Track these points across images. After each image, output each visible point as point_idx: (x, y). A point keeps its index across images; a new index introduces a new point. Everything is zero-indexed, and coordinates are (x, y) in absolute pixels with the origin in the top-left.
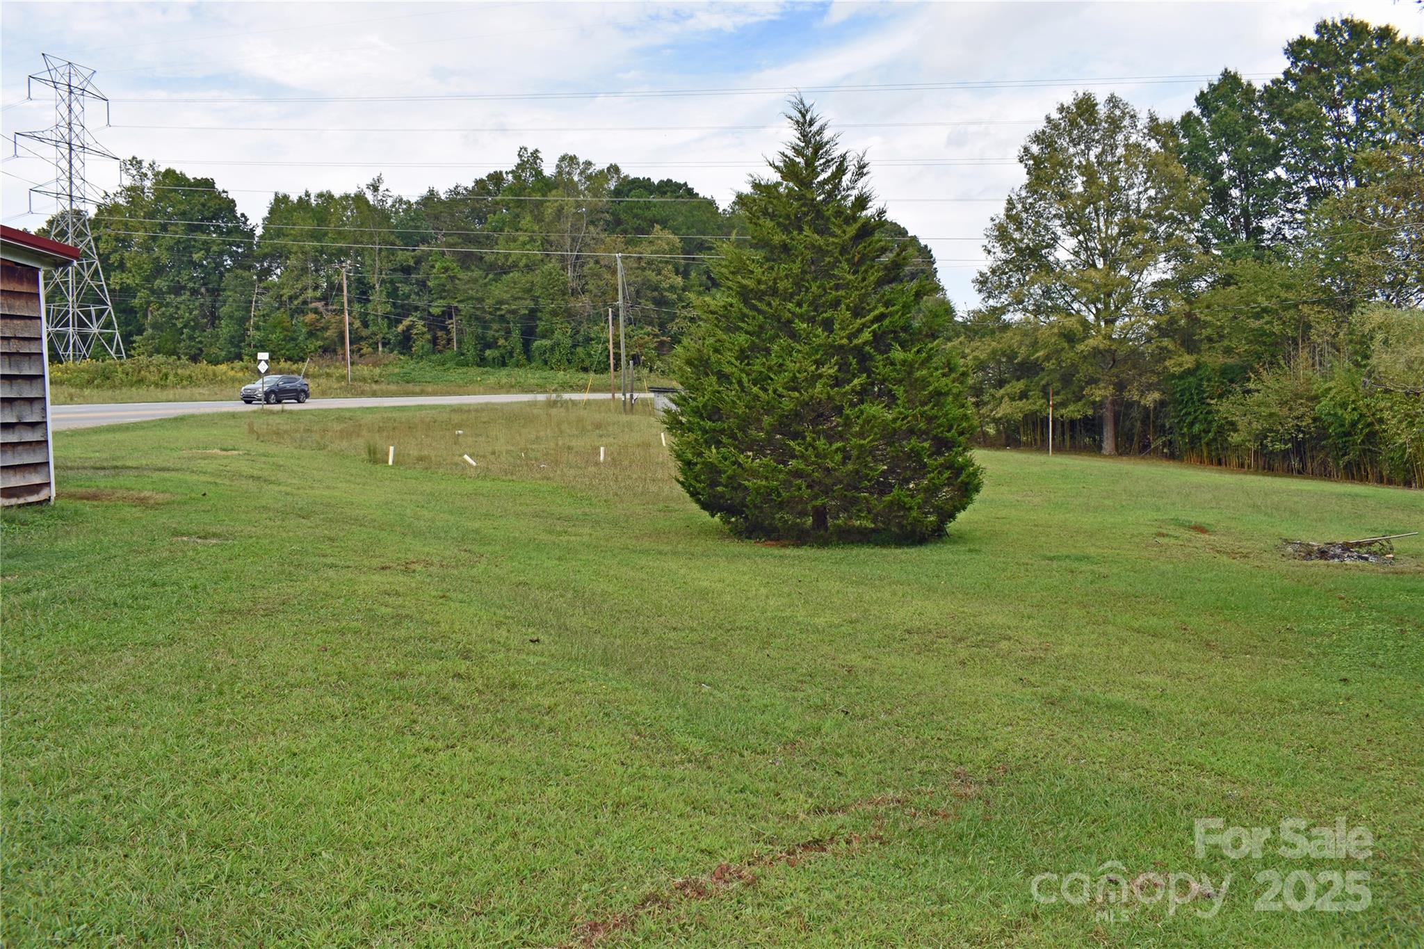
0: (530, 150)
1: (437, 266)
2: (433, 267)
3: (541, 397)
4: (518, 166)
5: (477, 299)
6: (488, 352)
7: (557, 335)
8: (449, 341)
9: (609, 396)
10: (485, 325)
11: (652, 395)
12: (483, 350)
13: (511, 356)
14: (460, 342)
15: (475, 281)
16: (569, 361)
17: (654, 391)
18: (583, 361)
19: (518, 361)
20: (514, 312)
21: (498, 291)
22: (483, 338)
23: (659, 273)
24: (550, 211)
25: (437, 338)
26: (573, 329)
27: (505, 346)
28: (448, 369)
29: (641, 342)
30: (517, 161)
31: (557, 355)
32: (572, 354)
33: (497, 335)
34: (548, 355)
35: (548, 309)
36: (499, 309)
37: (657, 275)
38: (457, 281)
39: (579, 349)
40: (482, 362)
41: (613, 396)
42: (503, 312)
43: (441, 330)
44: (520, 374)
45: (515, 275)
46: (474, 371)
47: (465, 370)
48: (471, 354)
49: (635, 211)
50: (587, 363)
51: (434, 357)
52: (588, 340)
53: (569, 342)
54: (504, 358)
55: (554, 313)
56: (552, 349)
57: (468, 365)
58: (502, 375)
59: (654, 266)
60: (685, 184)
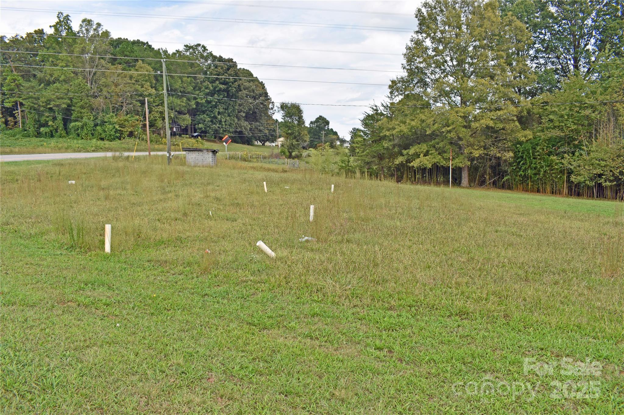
0: (65, 15)
1: (8, 78)
2: (5, 79)
3: (109, 154)
4: (57, 23)
5: (35, 98)
6: (42, 129)
7: (85, 120)
8: (16, 123)
9: (147, 153)
10: (40, 114)
11: (184, 153)
12: (39, 128)
13: (57, 132)
14: (23, 123)
15: (33, 87)
16: (93, 135)
17: (186, 150)
18: (101, 134)
19: (61, 134)
20: (57, 106)
21: (48, 93)
22: (39, 121)
23: (142, 87)
24: (78, 49)
25: (8, 121)
26: (94, 116)
27: (53, 126)
28: (18, 139)
29: (133, 124)
30: (57, 20)
31: (85, 131)
32: (94, 130)
33: (47, 119)
34: (79, 131)
35: (79, 104)
36: (49, 104)
37: (141, 88)
38: (22, 88)
39: (98, 128)
40: (38, 135)
41: (150, 154)
42: (51, 106)
43: (10, 117)
44: (63, 142)
45: (57, 85)
46: (34, 140)
47: (28, 139)
48: (32, 130)
49: (125, 53)
50: (103, 136)
51: (8, 132)
52: (103, 123)
53: (92, 124)
54: (52, 132)
55: (82, 107)
56: (82, 128)
57: (29, 136)
58: (53, 142)
59: (139, 83)
60: (147, 43)
